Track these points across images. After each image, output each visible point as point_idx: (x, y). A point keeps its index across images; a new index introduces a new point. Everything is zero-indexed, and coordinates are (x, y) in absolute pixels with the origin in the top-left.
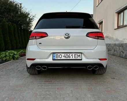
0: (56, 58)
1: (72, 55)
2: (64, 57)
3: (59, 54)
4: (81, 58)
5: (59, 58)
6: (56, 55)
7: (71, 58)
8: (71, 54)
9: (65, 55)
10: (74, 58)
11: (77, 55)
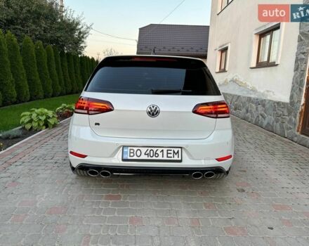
0: (130, 156)
1: (162, 151)
2: (145, 154)
3: (135, 149)
4: (180, 159)
5: (135, 157)
6: (130, 150)
7: (160, 158)
8: (161, 149)
9: (148, 152)
10: (165, 158)
11: (172, 152)
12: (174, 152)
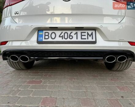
2: (60, 36)
3: (50, 32)
8: (75, 32)
12: (88, 34)
